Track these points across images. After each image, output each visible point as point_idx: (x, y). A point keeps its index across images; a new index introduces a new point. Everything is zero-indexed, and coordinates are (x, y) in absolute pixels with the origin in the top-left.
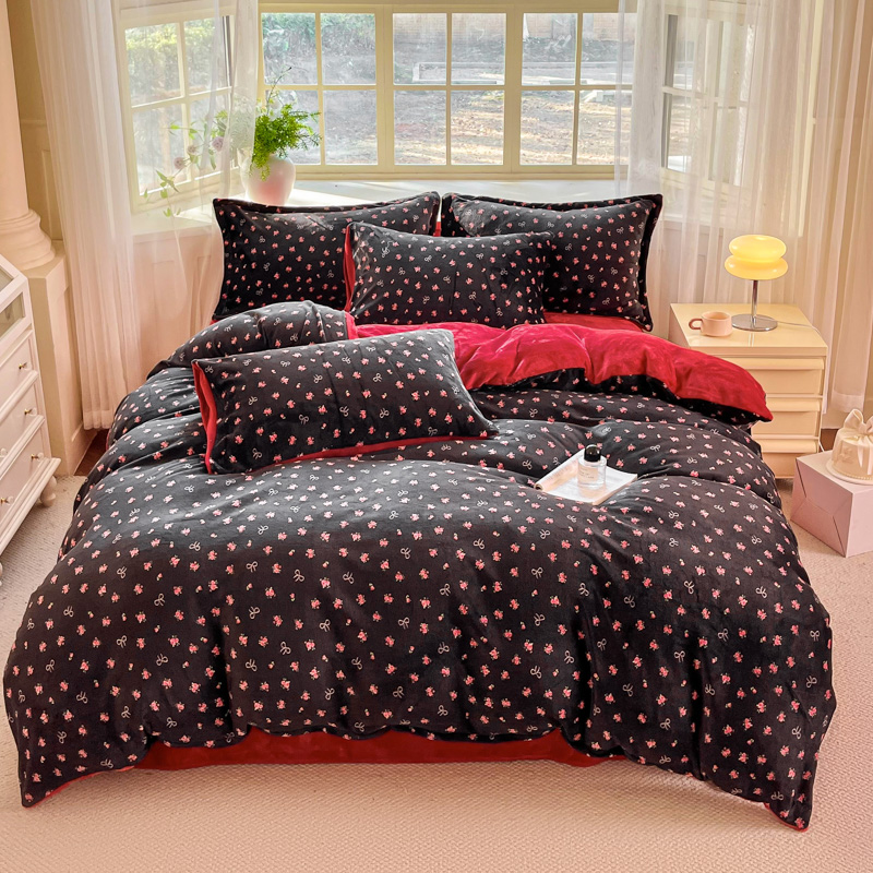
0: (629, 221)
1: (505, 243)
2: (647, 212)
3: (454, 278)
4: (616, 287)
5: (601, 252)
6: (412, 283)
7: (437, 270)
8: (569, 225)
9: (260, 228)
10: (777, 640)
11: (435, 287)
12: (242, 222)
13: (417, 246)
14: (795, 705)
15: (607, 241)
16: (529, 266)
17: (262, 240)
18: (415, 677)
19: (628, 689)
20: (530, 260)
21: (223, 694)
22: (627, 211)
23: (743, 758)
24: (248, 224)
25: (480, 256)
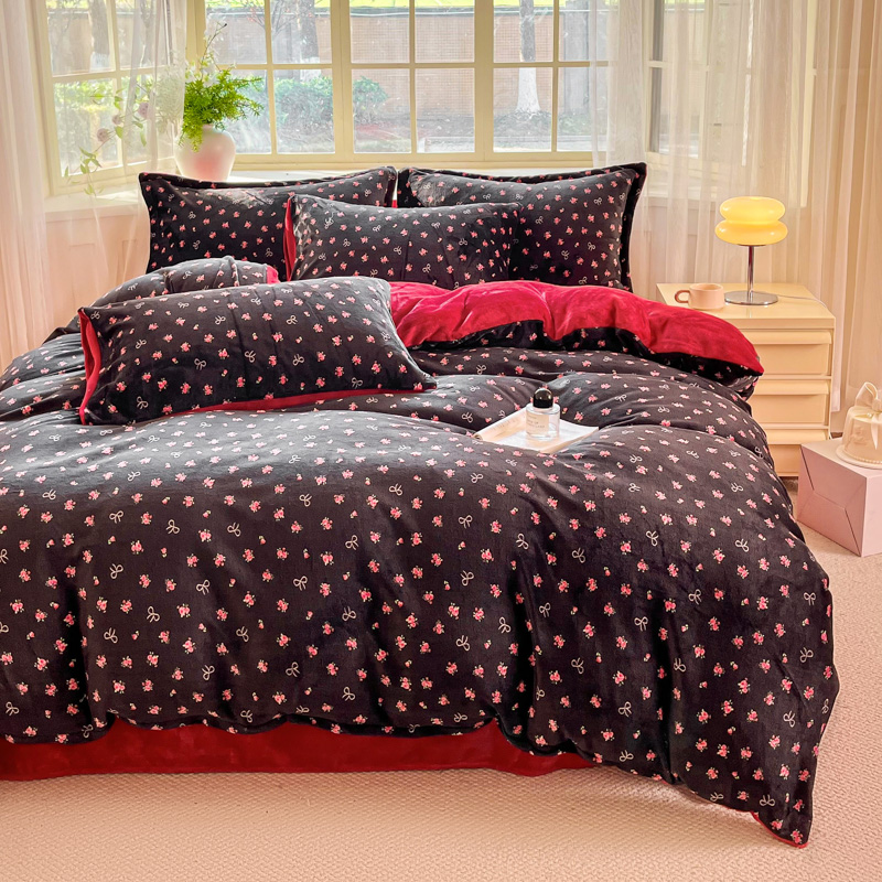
0: (608, 190)
1: (465, 212)
2: (629, 182)
3: (406, 249)
4: (594, 264)
5: (577, 225)
6: (359, 254)
7: (387, 241)
8: (540, 196)
9: (191, 203)
10: (763, 603)
11: (384, 259)
12: (171, 197)
13: (364, 216)
14: (786, 685)
15: (583, 212)
16: (492, 236)
17: (192, 216)
18: (313, 651)
19: (578, 664)
20: (494, 230)
21: (79, 673)
22: (607, 182)
23: (723, 751)
24: (177, 199)
25: (436, 225)
